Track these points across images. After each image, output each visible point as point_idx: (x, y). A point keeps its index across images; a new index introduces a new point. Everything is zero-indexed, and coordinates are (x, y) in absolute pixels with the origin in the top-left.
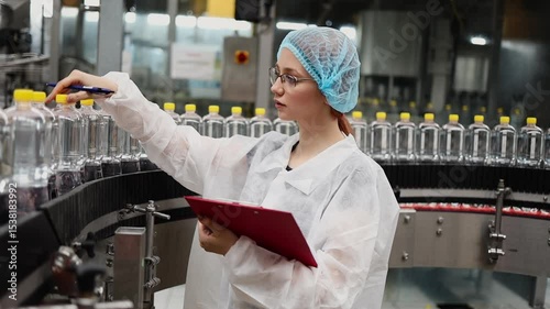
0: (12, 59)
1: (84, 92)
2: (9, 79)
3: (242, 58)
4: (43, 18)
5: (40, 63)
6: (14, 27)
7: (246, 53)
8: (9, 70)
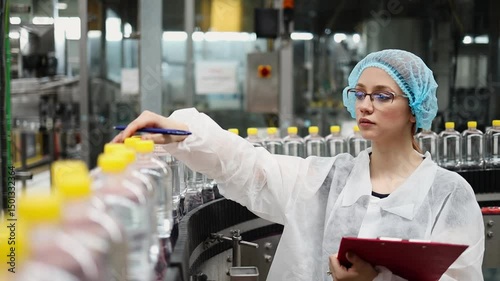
0: (44, 83)
1: (159, 135)
2: (43, 101)
3: (265, 73)
4: (66, 40)
5: (70, 85)
6: (41, 51)
7: (269, 67)
8: (43, 93)
